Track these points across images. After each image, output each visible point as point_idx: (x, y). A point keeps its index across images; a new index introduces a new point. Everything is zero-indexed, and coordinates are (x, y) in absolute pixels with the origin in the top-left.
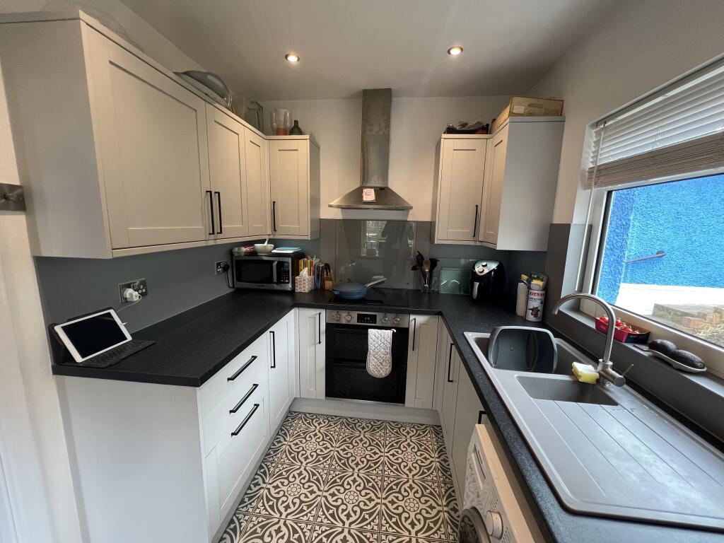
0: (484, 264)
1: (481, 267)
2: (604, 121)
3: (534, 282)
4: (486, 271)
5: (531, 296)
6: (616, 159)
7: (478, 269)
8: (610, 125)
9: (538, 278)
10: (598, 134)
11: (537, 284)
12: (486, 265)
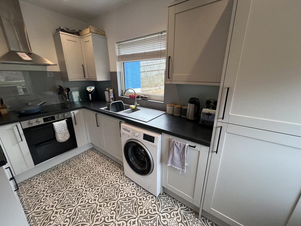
0: (90, 87)
1: (89, 88)
2: (119, 42)
3: (110, 90)
4: (92, 90)
5: (110, 95)
6: (129, 54)
7: (88, 89)
8: (121, 44)
9: (111, 89)
10: (118, 46)
11: (111, 90)
12: (91, 88)
